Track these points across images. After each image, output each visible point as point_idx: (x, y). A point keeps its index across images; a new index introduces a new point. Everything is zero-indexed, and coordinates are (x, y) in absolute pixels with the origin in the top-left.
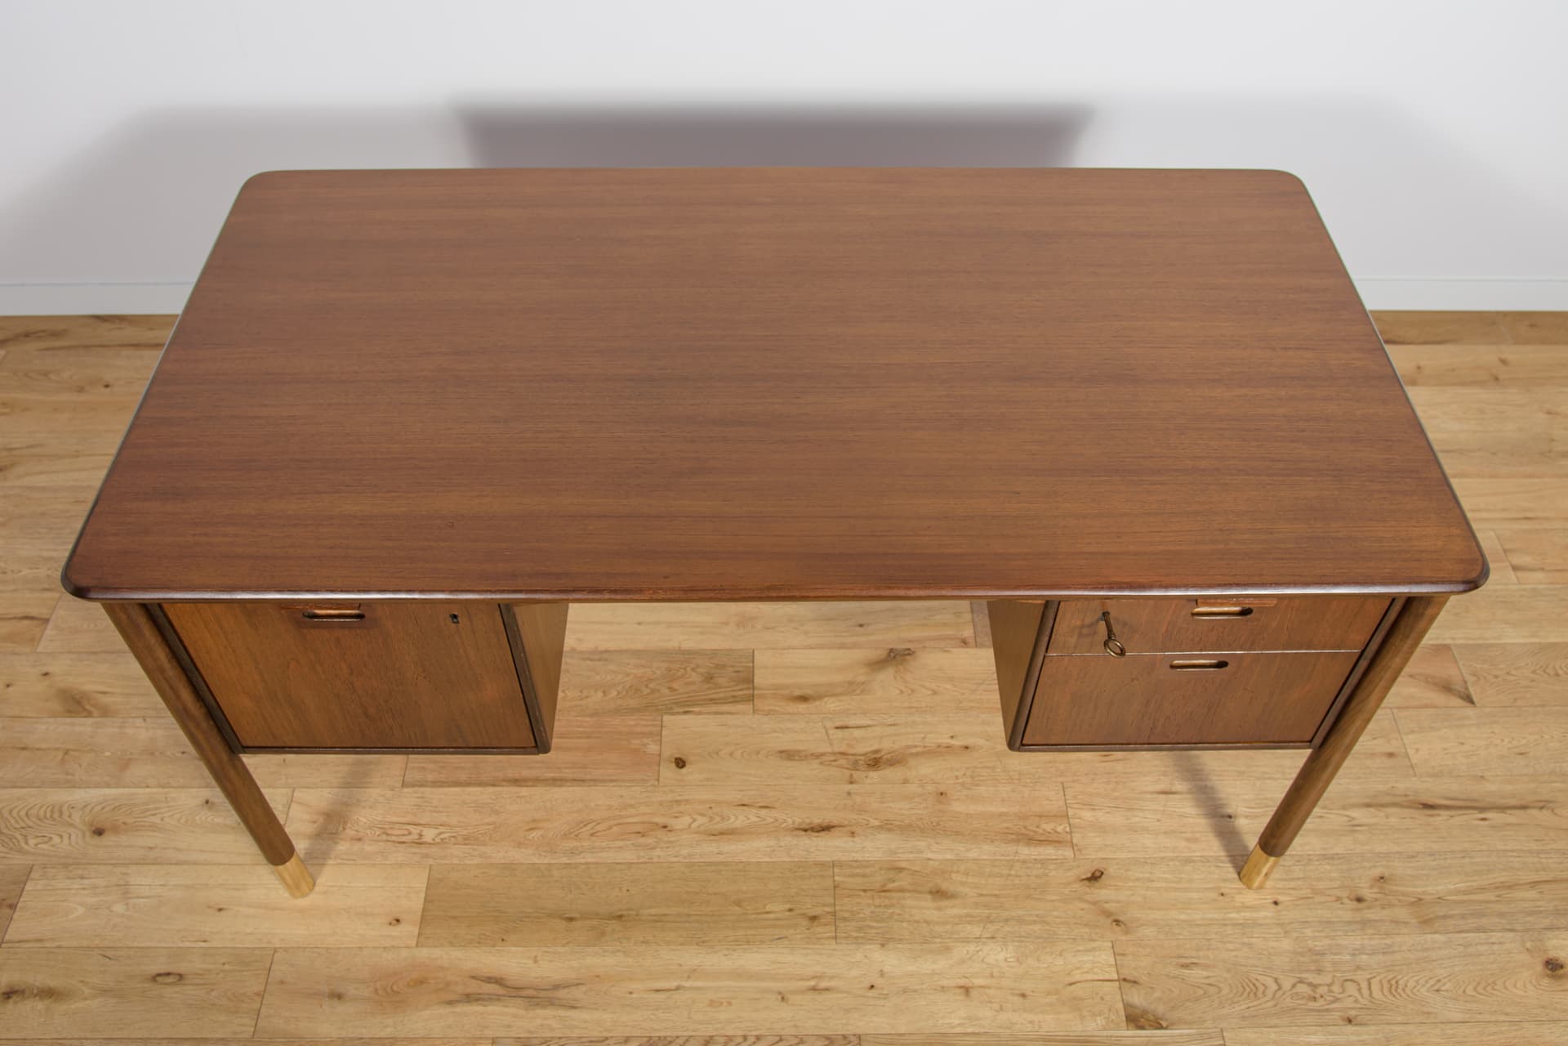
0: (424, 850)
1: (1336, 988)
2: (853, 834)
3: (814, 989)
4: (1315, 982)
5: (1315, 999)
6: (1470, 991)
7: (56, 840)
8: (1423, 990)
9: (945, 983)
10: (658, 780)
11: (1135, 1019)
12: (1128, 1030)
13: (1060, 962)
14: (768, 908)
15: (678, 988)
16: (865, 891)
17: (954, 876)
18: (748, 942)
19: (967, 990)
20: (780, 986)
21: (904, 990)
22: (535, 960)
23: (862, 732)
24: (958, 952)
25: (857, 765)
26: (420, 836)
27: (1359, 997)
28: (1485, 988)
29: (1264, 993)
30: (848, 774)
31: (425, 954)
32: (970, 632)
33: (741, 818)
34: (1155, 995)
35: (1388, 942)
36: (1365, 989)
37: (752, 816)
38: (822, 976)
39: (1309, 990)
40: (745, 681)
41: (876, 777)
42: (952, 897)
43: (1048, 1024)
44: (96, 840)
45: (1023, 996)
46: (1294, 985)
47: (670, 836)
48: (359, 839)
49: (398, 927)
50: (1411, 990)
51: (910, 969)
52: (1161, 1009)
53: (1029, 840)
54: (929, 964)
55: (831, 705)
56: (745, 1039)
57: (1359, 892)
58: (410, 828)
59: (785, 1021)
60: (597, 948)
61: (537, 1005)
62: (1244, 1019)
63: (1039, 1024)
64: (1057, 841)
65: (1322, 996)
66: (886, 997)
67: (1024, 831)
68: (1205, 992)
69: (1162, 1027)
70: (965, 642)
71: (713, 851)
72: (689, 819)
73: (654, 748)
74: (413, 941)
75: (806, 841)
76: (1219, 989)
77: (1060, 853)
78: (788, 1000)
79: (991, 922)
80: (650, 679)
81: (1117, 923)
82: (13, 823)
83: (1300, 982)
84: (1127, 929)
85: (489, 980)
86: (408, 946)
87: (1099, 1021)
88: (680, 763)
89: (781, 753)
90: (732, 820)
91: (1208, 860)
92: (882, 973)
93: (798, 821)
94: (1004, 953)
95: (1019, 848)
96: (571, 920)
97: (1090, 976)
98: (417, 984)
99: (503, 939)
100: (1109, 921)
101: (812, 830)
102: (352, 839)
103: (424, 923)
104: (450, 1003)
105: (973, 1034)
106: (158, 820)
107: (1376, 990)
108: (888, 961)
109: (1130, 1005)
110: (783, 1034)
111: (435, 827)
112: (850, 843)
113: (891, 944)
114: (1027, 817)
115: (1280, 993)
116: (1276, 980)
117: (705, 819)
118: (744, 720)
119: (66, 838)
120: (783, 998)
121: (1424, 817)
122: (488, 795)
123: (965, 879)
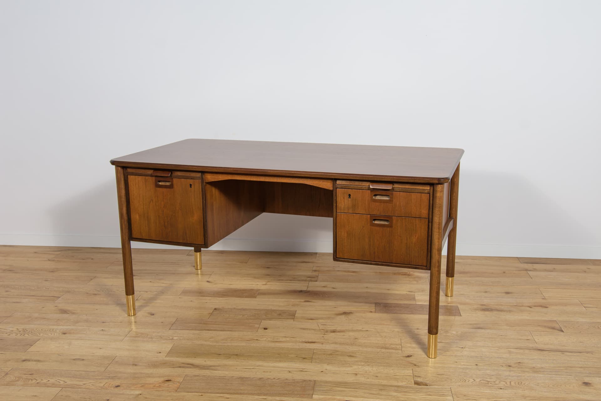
0: (173, 341)
1: (497, 382)
2: (323, 344)
3: (301, 371)
4: (488, 380)
5: (488, 384)
7: (49, 334)
9: (348, 372)
10: (257, 331)
11: (417, 383)
12: (415, 385)
13: (392, 371)
14: (289, 356)
15: (253, 368)
16: (324, 354)
17: (357, 353)
18: (280, 361)
19: (356, 374)
20: (289, 370)
21: (334, 373)
22: (205, 361)
23: (330, 326)
24: (355, 367)
25: (327, 332)
26: (173, 338)
27: (506, 385)
28: (557, 386)
29: (468, 382)
30: (324, 333)
31: (167, 359)
32: (374, 310)
33: (284, 339)
34: (426, 379)
35: (520, 375)
36: (508, 383)
37: (288, 339)
38: (304, 369)
39: (486, 382)
40: (292, 316)
41: (333, 334)
42: (355, 357)
43: (385, 382)
44: (64, 335)
45: (377, 377)
46: (480, 381)
47: (259, 342)
48: (151, 338)
49: (160, 354)
50: (527, 385)
51: (337, 369)
52: (428, 382)
53: (386, 348)
54: (344, 369)
55: (321, 321)
56: (274, 379)
57: (510, 365)
58: (170, 337)
59: (289, 376)
60: (227, 360)
61: (203, 369)
62: (459, 386)
63: (382, 383)
64: (396, 349)
65: (491, 383)
66: (327, 374)
67: (384, 346)
68: (446, 380)
69: (427, 386)
70: (371, 312)
71: (273, 345)
72: (266, 339)
73: (257, 326)
74: (165, 356)
75: (305, 344)
76: (451, 380)
77: (397, 351)
78: (291, 373)
79: (368, 362)
80: (259, 314)
81: (415, 365)
82: (36, 331)
83: (483, 380)
84: (419, 367)
85: (188, 364)
86: (162, 357)
87: (404, 383)
88: (265, 329)
89: (301, 328)
90: (281, 340)
91: (452, 356)
92: (326, 369)
93: (304, 340)
94: (372, 368)
95: (382, 349)
96: (220, 355)
97: (403, 375)
98: (164, 364)
99: (195, 357)
100: (412, 365)
101: (308, 342)
102: (149, 338)
103: (170, 353)
104: (173, 368)
105: (356, 383)
106: (85, 332)
107: (513, 383)
108: (329, 367)
109: (416, 381)
110: (288, 378)
111: (178, 337)
112: (321, 345)
113: (331, 364)
114: (386, 344)
115: (475, 382)
116: (473, 379)
117: (271, 339)
118: (291, 322)
119: (53, 334)
120: (290, 372)
121: (539, 352)
122: (197, 332)
123: (361, 354)
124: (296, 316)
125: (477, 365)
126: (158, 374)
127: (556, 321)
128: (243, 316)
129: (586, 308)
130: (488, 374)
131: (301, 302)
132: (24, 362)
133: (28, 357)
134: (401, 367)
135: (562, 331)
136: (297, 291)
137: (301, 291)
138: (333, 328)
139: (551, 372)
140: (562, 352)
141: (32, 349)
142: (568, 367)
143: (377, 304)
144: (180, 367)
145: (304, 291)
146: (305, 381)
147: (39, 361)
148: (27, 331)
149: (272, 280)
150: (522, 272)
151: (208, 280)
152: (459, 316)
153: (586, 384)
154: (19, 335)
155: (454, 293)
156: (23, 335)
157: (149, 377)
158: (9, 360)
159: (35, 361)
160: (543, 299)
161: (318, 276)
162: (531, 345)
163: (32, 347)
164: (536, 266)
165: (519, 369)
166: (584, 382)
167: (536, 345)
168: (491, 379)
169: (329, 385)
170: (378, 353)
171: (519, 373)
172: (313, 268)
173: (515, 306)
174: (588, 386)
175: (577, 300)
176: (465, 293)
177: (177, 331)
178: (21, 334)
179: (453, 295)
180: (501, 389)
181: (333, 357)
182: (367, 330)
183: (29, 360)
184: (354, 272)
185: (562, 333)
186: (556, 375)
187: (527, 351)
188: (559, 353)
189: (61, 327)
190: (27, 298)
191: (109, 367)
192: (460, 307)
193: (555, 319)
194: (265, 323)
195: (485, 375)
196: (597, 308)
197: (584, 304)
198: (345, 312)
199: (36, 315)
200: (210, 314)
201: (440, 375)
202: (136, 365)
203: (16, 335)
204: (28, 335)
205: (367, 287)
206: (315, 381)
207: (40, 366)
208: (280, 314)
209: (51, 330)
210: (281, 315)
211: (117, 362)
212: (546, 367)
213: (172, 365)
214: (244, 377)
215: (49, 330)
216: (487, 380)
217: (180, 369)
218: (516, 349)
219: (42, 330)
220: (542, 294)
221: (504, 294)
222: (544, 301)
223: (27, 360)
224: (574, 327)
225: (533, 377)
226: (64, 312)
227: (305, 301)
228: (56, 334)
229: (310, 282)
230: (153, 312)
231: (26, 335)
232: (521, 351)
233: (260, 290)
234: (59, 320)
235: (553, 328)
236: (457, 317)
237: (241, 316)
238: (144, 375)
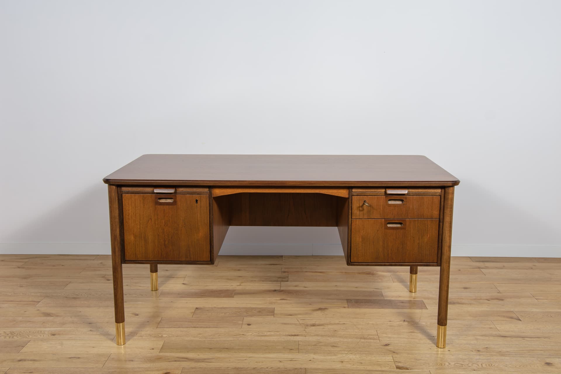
0: (163, 338)
1: (470, 365)
2: (305, 336)
3: (291, 360)
5: (462, 366)
6: (518, 366)
7: (39, 336)
8: (501, 366)
9: (335, 360)
10: (242, 327)
11: (398, 368)
12: (397, 369)
13: (374, 358)
14: (276, 347)
15: (245, 360)
16: (309, 345)
17: (339, 344)
18: (270, 353)
19: (342, 362)
20: (279, 360)
21: (321, 361)
22: (198, 355)
23: (310, 321)
24: (340, 356)
25: (307, 326)
26: (162, 336)
27: (478, 366)
28: (523, 366)
29: (444, 365)
30: (304, 327)
31: (161, 354)
32: (346, 306)
33: (269, 333)
34: (406, 364)
35: (489, 358)
36: (480, 365)
37: (272, 333)
38: (294, 358)
39: (460, 365)
40: (272, 312)
41: (314, 327)
42: (338, 347)
43: (369, 368)
44: (53, 336)
45: (361, 363)
46: (455, 364)
47: (245, 336)
48: (142, 336)
49: (153, 350)
50: (497, 366)
51: (323, 358)
52: (408, 367)
53: (364, 339)
54: (330, 357)
55: (299, 316)
56: (267, 368)
57: (479, 350)
58: (159, 335)
59: (281, 365)
60: (219, 353)
61: (198, 362)
62: (437, 369)
63: (367, 368)
64: (374, 339)
65: (465, 366)
66: (315, 362)
67: (363, 337)
68: (424, 364)
69: (408, 369)
70: (345, 307)
71: (259, 338)
72: (251, 333)
73: (240, 322)
74: (159, 352)
75: (290, 337)
76: (429, 364)
77: (375, 341)
78: (282, 362)
79: (351, 351)
80: (240, 312)
81: (394, 352)
82: (25, 333)
83: (457, 363)
84: (397, 353)
85: (183, 358)
86: (156, 353)
87: (387, 368)
88: (249, 325)
89: (282, 324)
90: (265, 334)
91: (426, 343)
92: (314, 358)
93: (287, 334)
94: (355, 356)
95: (361, 340)
96: (211, 349)
97: (385, 361)
98: (159, 359)
99: (188, 352)
100: (391, 352)
101: (292, 335)
102: (139, 336)
103: (162, 349)
104: (169, 362)
105: (344, 369)
106: (74, 333)
107: (484, 365)
108: (316, 357)
109: (398, 366)
110: (280, 367)
111: (167, 334)
112: (304, 338)
113: (317, 354)
114: (364, 335)
115: (450, 365)
116: (449, 363)
117: (257, 333)
118: (271, 318)
119: (42, 336)
120: (280, 362)
121: (502, 338)
122: (185, 329)
123: (342, 344)
124: (275, 312)
125: (449, 351)
126: (155, 368)
127: (512, 311)
128: (225, 314)
129: (538, 300)
130: (461, 359)
131: (277, 300)
132: (20, 362)
133: (23, 358)
134: (382, 354)
135: (521, 320)
136: (271, 290)
137: (275, 290)
138: (313, 322)
139: (516, 355)
140: (523, 337)
141: (25, 350)
142: (530, 350)
143: (349, 301)
144: (175, 361)
145: (277, 290)
146: (296, 369)
147: (34, 360)
148: (15, 333)
149: (245, 281)
150: (476, 269)
151: (184, 282)
152: (425, 309)
153: (548, 364)
154: (8, 338)
155: (417, 289)
156: (12, 338)
157: (148, 370)
158: (5, 361)
159: (31, 360)
160: (498, 292)
161: (288, 277)
162: (494, 333)
163: (24, 348)
164: (487, 264)
165: (488, 353)
166: (545, 362)
167: (499, 332)
168: (464, 362)
169: (320, 371)
170: (358, 343)
171: (488, 357)
172: (282, 269)
173: (475, 299)
174: (551, 366)
175: (529, 294)
176: (427, 289)
177: (165, 329)
178: (10, 337)
179: (417, 291)
180: (474, 370)
181: (318, 348)
182: (344, 324)
183: (25, 360)
184: (321, 272)
185: (520, 322)
186: (521, 357)
187: (491, 338)
188: (521, 339)
189: (49, 329)
190: (7, 303)
191: (106, 363)
192: (425, 301)
193: (512, 310)
194: (247, 320)
195: (458, 359)
196: (547, 299)
197: (535, 296)
198: (320, 308)
199: (20, 319)
200: (193, 313)
201: (418, 360)
202: (132, 361)
203: (5, 338)
204: (17, 337)
205: (336, 286)
206: (306, 368)
207: (37, 365)
208: (259, 312)
209: (39, 332)
210: (261, 312)
211: (113, 359)
212: (512, 351)
213: (168, 360)
214: (239, 368)
215: (37, 332)
216: (461, 363)
217: (175, 362)
218: (482, 336)
219: (29, 332)
220: (497, 289)
221: (463, 289)
222: (499, 294)
223: (22, 360)
224: (529, 316)
225: (501, 360)
226: (48, 315)
227: (281, 299)
228: (45, 335)
229: (282, 282)
230: (137, 313)
231: (15, 338)
232: (487, 338)
233: (235, 290)
234: (44, 322)
235: (512, 318)
236: (423, 310)
237: (223, 314)
238: (143, 369)
